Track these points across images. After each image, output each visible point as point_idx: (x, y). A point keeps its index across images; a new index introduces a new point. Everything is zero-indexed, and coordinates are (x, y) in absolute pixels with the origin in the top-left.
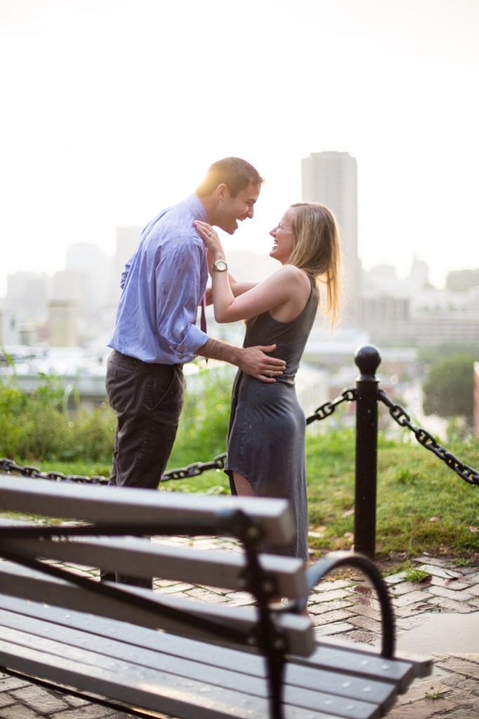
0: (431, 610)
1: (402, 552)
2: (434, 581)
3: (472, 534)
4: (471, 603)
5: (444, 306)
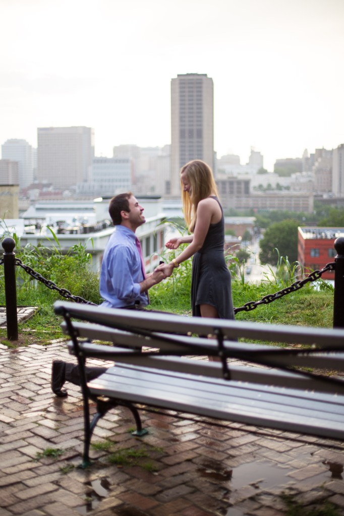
5: (274, 186)
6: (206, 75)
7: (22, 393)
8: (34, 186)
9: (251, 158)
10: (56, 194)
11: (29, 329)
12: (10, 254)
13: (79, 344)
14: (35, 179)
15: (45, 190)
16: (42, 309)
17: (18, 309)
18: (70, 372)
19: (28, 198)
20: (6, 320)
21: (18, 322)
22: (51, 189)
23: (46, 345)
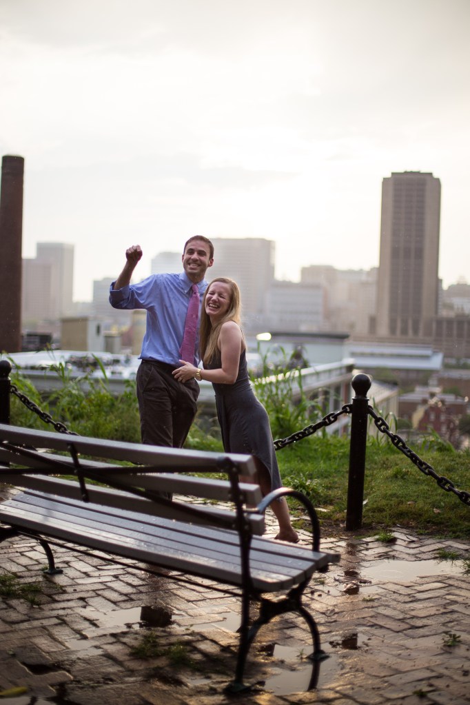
0: (388, 558)
1: (382, 523)
2: (398, 542)
3: (435, 513)
4: (417, 556)
6: (430, 174)
12: (5, 379)
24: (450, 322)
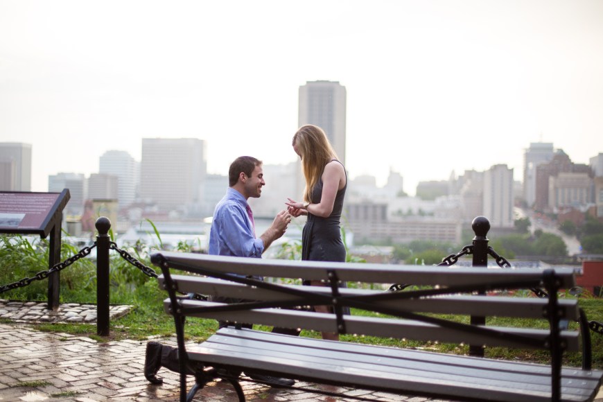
5: (415, 211)
6: (338, 82)
7: (110, 380)
8: (135, 205)
9: (389, 179)
10: (161, 215)
11: (123, 326)
12: (104, 235)
13: (178, 301)
14: (137, 196)
15: (148, 210)
16: (138, 307)
17: (110, 307)
18: (167, 355)
19: (127, 218)
20: (96, 316)
21: (110, 319)
22: (155, 209)
23: (141, 340)
24: (357, 207)
